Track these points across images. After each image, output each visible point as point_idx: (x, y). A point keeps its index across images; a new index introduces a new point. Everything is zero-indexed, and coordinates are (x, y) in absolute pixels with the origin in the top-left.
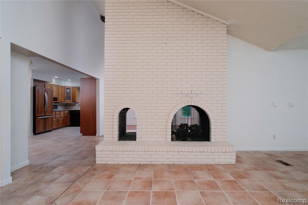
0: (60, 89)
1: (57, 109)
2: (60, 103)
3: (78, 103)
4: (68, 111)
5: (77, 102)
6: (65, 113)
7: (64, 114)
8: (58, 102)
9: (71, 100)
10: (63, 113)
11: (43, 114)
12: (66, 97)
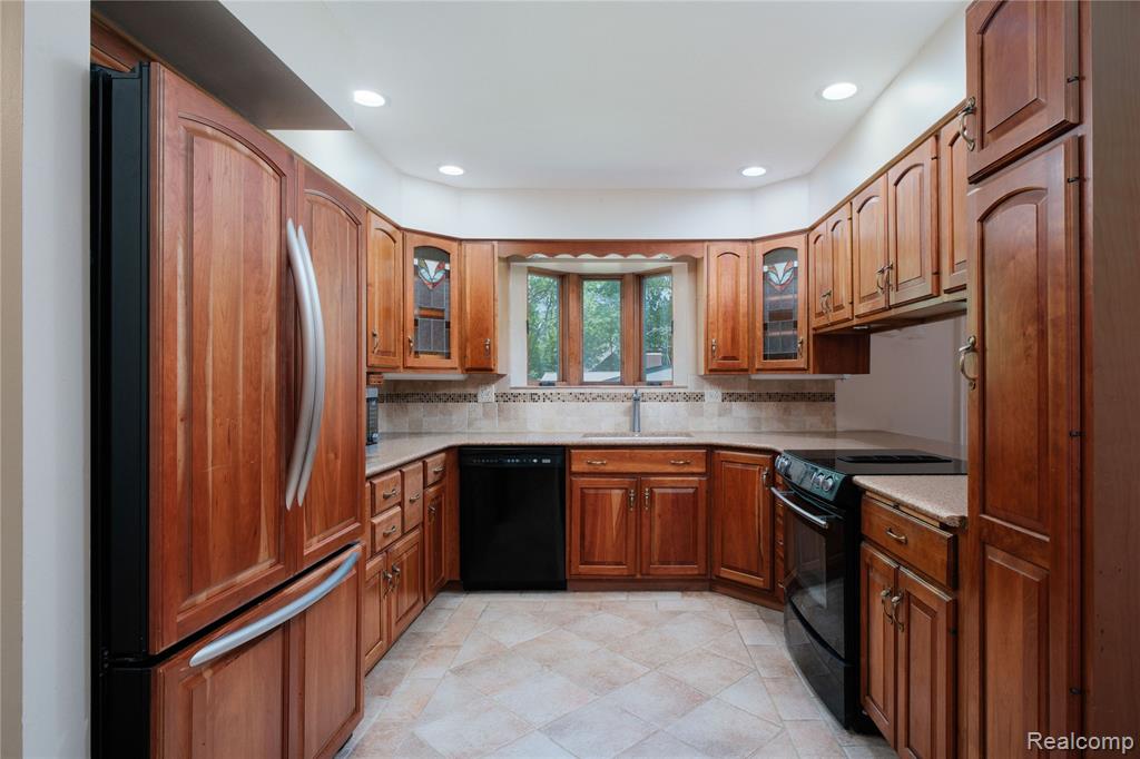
3: (503, 376)
4: (443, 455)
5: (498, 369)
7: (425, 484)
9: (455, 351)
10: (421, 477)
11: (264, 567)
12: (416, 330)
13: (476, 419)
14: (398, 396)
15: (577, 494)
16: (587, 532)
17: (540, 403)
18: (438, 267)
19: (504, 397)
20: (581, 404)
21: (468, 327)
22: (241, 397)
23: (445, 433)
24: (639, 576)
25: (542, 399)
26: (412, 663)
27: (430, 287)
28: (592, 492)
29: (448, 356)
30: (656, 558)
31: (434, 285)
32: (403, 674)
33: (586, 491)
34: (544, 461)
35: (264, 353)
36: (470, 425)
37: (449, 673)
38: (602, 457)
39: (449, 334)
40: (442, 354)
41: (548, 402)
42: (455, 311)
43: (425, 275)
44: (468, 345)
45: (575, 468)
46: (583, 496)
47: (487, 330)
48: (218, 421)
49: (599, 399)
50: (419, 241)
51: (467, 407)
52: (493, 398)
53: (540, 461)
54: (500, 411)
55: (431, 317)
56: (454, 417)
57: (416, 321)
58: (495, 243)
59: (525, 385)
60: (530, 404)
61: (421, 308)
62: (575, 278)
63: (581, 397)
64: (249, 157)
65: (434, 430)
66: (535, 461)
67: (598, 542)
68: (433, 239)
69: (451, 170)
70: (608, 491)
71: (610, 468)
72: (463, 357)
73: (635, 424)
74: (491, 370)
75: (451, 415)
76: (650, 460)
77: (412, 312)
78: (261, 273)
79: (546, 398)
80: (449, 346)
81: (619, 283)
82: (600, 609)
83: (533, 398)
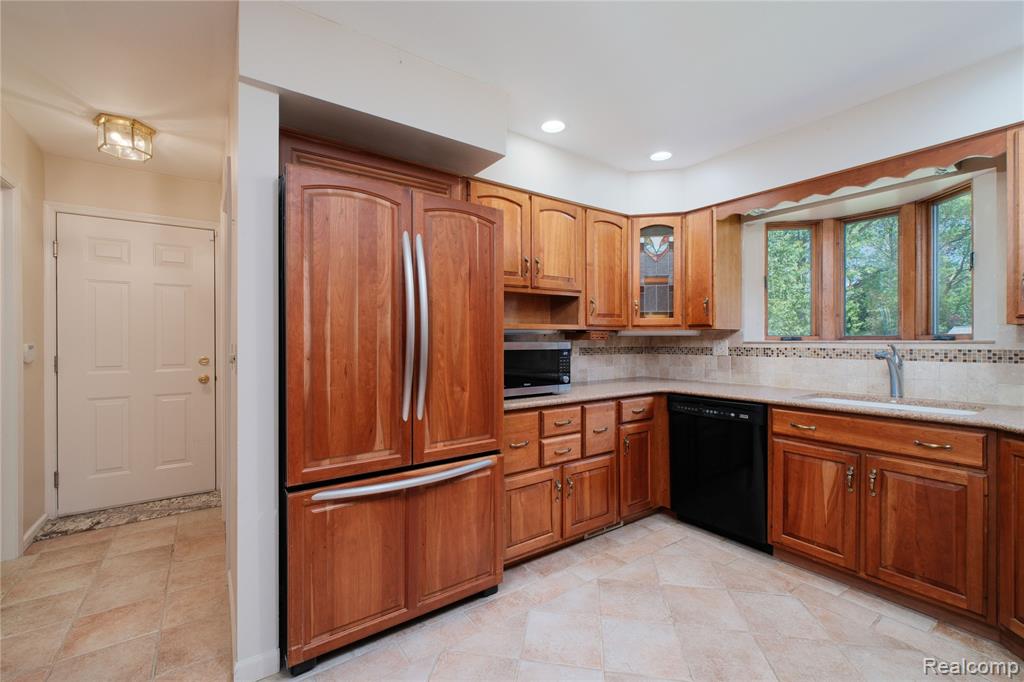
0: (597, 232)
1: (560, 382)
2: (594, 335)
3: (733, 332)
4: (649, 399)
5: (718, 325)
6: (625, 418)
7: (619, 421)
8: (581, 326)
9: (677, 310)
10: (613, 414)
11: (380, 454)
12: (642, 296)
13: (712, 370)
14: (653, 348)
15: (779, 457)
16: (791, 500)
17: (774, 358)
18: (663, 240)
19: (738, 352)
20: (821, 360)
21: (690, 289)
22: (357, 346)
23: (686, 381)
24: (862, 574)
25: (775, 354)
26: (581, 560)
27: (655, 258)
28: (797, 457)
29: (671, 315)
30: (889, 562)
31: (658, 256)
32: (568, 565)
33: (790, 456)
34: (742, 416)
35: (379, 319)
36: (706, 375)
37: (595, 581)
38: (810, 421)
39: (672, 297)
40: (666, 313)
41: (782, 357)
42: (678, 277)
43: (652, 250)
44: (690, 304)
45: (777, 428)
46: (786, 461)
47: (706, 290)
48: (336, 361)
49: (844, 355)
50: (644, 223)
51: (703, 359)
52: (727, 352)
53: (737, 416)
54: (734, 364)
55: (655, 283)
56: (693, 368)
57: (642, 289)
58: (714, 209)
59: (763, 340)
60: (763, 359)
61: (646, 277)
62: (832, 223)
63: (822, 353)
64: (366, 200)
65: (678, 378)
66: (733, 415)
67: (804, 516)
68: (656, 218)
69: (661, 156)
70: (817, 461)
71: (819, 435)
72: (685, 316)
73: (896, 389)
74: (710, 326)
75: (691, 365)
76: (876, 434)
77: (636, 281)
78: (376, 269)
79: (779, 353)
80: (672, 306)
81: (896, 218)
82: (791, 591)
83: (767, 353)
